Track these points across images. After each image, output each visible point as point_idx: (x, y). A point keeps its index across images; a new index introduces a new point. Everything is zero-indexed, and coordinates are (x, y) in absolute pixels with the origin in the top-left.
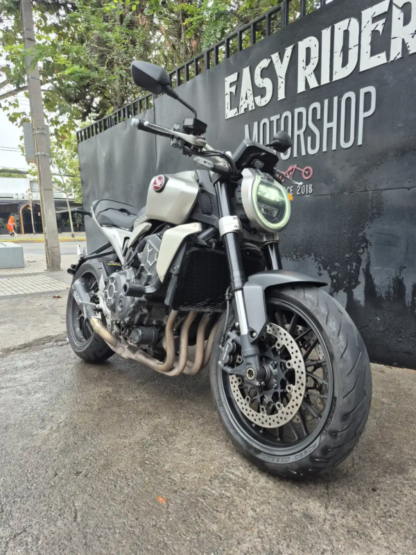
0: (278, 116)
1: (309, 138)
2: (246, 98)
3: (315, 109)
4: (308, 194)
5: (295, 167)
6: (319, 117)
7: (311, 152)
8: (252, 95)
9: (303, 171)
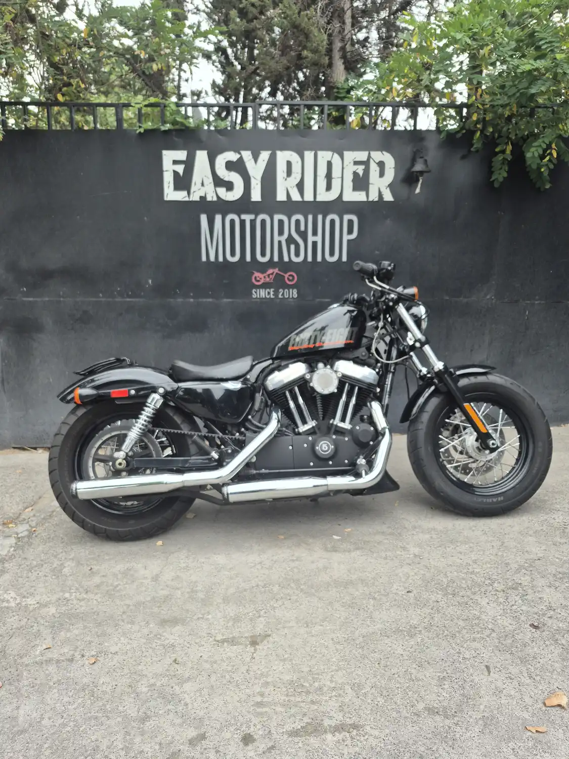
0: (252, 217)
1: (293, 247)
2: (203, 185)
3: (298, 222)
4: (293, 297)
5: (276, 271)
6: (302, 228)
7: (295, 259)
8: (212, 185)
9: (286, 276)
